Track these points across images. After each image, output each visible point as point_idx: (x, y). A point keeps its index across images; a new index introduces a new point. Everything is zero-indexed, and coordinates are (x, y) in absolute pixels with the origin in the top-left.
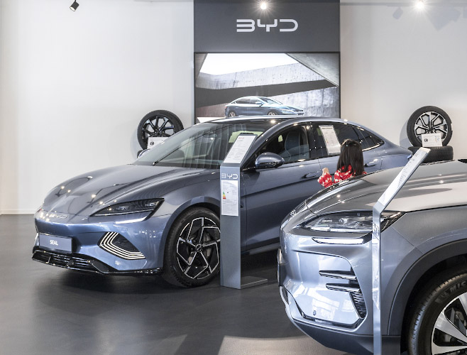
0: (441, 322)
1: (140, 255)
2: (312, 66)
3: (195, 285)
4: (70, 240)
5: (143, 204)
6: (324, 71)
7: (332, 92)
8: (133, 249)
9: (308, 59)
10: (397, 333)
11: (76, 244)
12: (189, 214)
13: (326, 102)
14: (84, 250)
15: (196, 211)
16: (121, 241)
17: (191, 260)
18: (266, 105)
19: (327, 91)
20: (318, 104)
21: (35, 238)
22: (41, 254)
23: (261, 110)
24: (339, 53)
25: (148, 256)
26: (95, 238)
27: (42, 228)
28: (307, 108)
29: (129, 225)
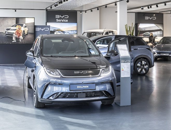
2: (158, 26)
6: (160, 28)
7: (162, 32)
9: (158, 25)
13: (161, 34)
19: (161, 31)
20: (159, 34)
24: (163, 24)
28: (157, 35)
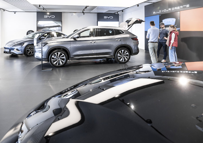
0: (53, 56)
1: (20, 52)
3: (30, 56)
4: (9, 50)
5: (21, 44)
8: (19, 51)
10: (47, 58)
11: (10, 50)
12: (29, 46)
14: (11, 51)
15: (30, 45)
16: (17, 50)
17: (29, 52)
18: (49, 29)
21: (4, 50)
22: (5, 52)
23: (48, 30)
25: (22, 52)
26: (13, 49)
27: (5, 48)
29: (19, 47)
